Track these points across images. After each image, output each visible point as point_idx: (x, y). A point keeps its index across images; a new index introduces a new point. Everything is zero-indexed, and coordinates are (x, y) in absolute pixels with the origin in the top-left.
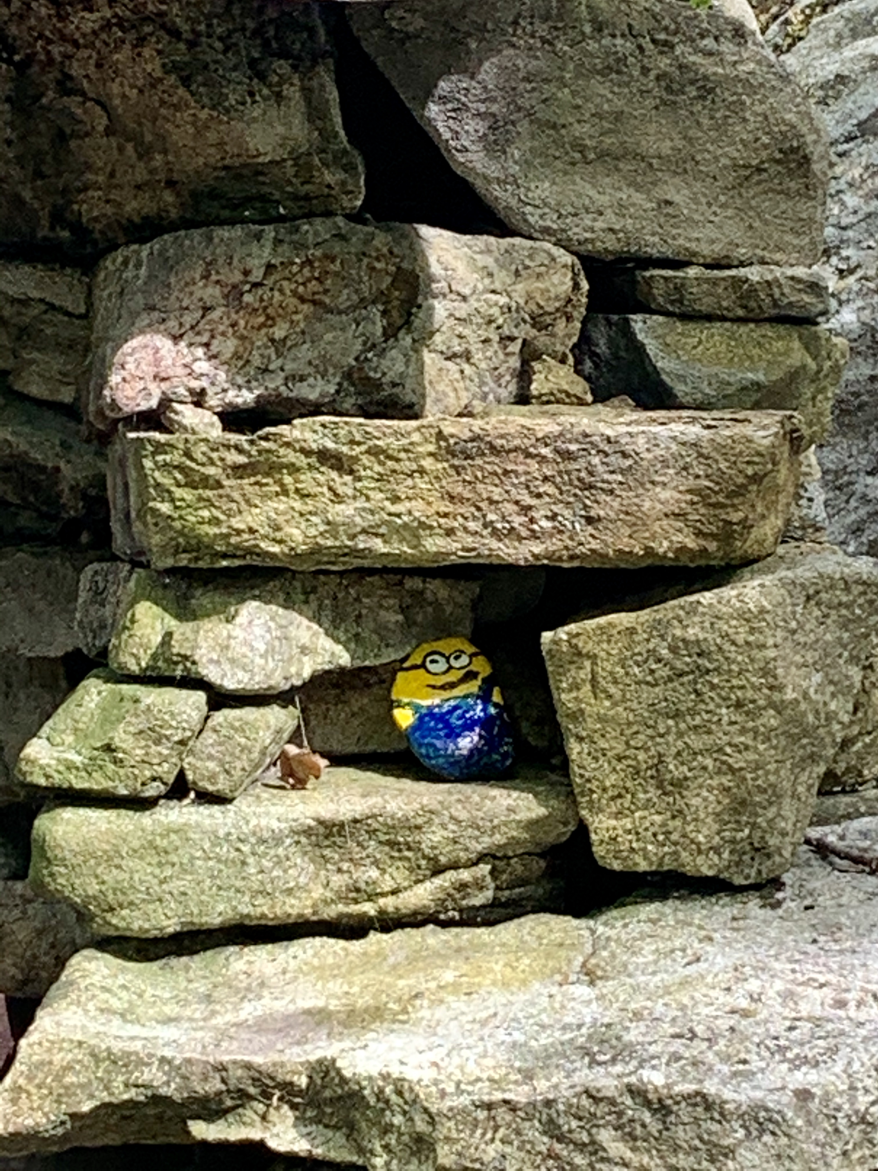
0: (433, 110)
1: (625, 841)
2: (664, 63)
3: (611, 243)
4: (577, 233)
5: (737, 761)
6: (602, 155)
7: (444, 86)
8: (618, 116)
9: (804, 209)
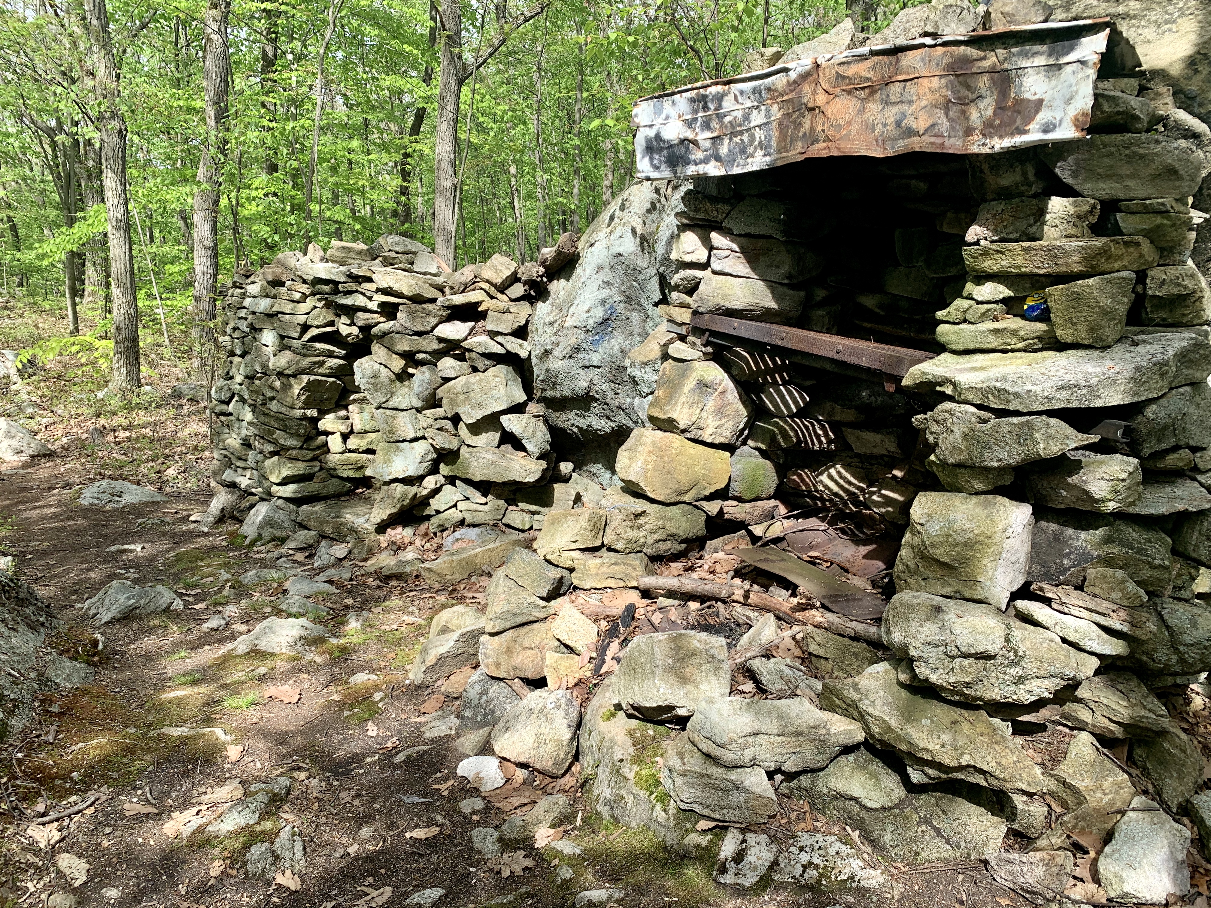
0: (1057, 170)
1: (1064, 336)
2: (1127, 152)
3: (1107, 197)
4: (1097, 195)
5: (1090, 319)
6: (1107, 176)
7: (1059, 164)
8: (1112, 166)
9: (1177, 183)
